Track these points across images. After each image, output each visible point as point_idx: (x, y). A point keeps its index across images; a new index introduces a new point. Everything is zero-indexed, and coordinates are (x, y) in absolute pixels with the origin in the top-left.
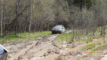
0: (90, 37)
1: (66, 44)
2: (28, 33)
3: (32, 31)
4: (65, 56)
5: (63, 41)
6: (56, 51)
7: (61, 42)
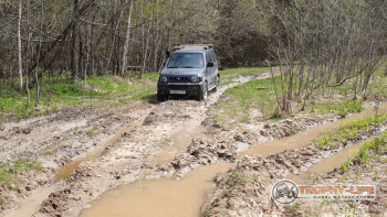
0: (350, 96)
1: (258, 120)
2: (117, 77)
3: (134, 69)
4: (255, 169)
5: (247, 108)
6: (223, 147)
7: (241, 114)
